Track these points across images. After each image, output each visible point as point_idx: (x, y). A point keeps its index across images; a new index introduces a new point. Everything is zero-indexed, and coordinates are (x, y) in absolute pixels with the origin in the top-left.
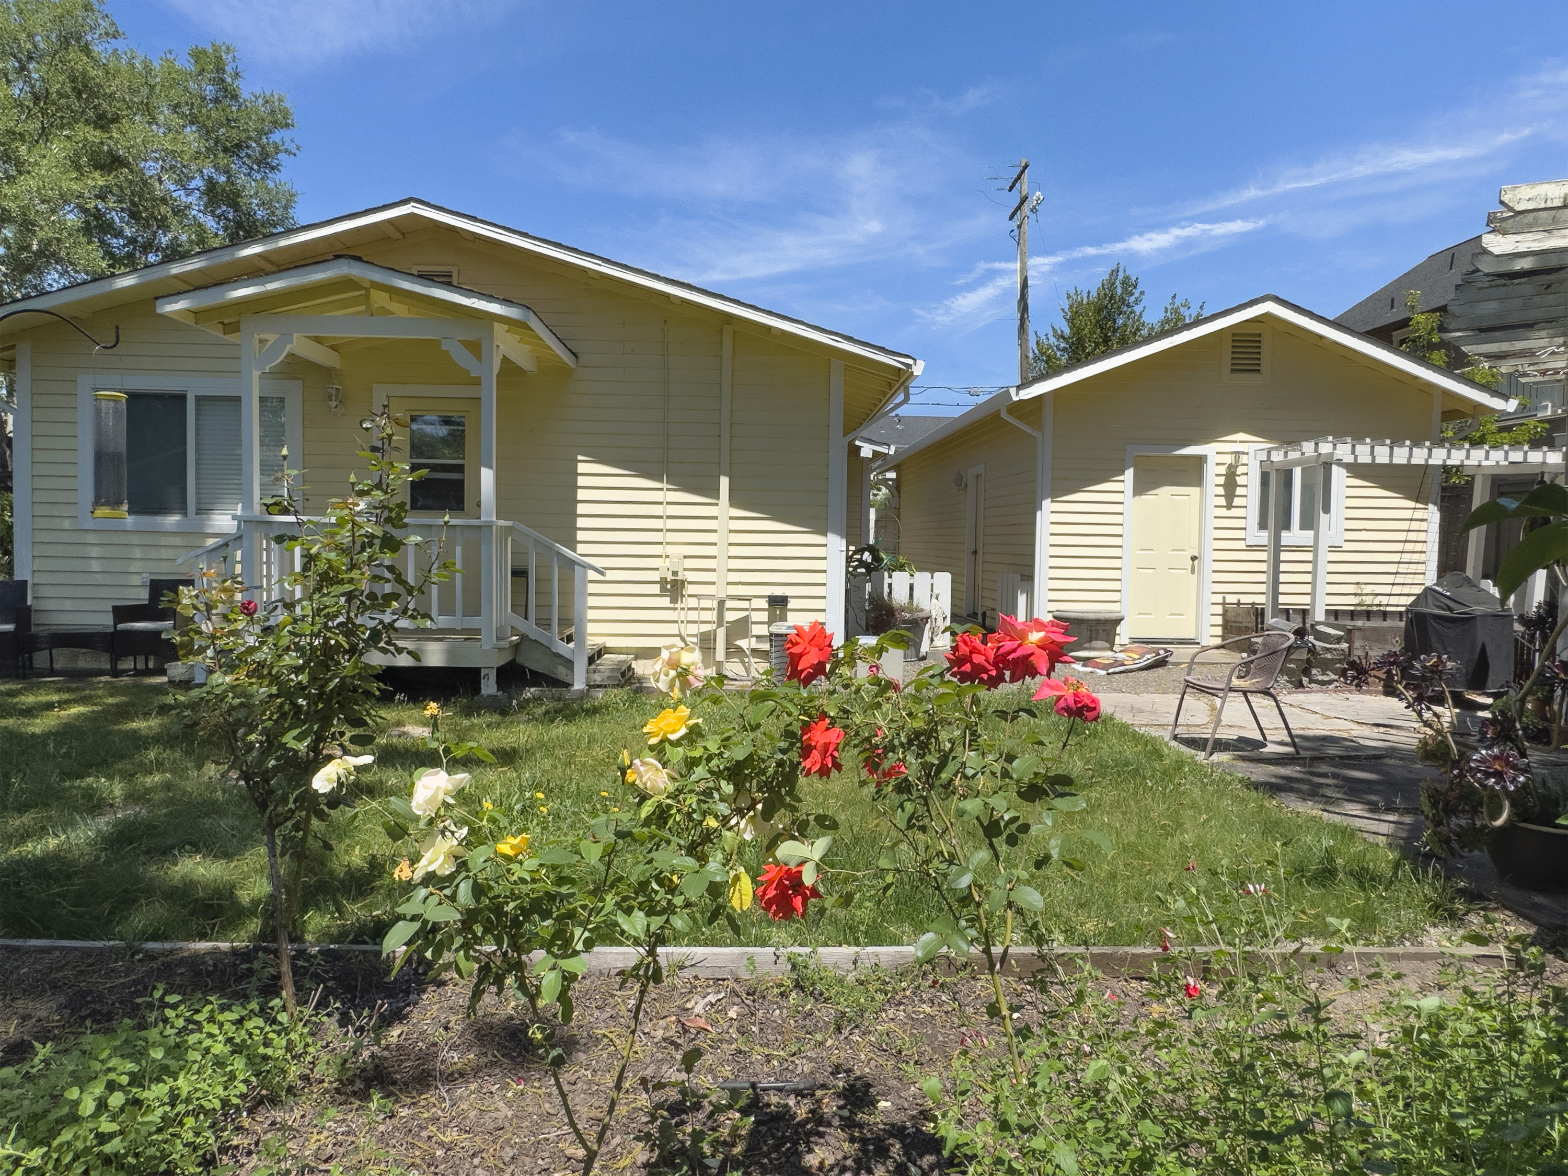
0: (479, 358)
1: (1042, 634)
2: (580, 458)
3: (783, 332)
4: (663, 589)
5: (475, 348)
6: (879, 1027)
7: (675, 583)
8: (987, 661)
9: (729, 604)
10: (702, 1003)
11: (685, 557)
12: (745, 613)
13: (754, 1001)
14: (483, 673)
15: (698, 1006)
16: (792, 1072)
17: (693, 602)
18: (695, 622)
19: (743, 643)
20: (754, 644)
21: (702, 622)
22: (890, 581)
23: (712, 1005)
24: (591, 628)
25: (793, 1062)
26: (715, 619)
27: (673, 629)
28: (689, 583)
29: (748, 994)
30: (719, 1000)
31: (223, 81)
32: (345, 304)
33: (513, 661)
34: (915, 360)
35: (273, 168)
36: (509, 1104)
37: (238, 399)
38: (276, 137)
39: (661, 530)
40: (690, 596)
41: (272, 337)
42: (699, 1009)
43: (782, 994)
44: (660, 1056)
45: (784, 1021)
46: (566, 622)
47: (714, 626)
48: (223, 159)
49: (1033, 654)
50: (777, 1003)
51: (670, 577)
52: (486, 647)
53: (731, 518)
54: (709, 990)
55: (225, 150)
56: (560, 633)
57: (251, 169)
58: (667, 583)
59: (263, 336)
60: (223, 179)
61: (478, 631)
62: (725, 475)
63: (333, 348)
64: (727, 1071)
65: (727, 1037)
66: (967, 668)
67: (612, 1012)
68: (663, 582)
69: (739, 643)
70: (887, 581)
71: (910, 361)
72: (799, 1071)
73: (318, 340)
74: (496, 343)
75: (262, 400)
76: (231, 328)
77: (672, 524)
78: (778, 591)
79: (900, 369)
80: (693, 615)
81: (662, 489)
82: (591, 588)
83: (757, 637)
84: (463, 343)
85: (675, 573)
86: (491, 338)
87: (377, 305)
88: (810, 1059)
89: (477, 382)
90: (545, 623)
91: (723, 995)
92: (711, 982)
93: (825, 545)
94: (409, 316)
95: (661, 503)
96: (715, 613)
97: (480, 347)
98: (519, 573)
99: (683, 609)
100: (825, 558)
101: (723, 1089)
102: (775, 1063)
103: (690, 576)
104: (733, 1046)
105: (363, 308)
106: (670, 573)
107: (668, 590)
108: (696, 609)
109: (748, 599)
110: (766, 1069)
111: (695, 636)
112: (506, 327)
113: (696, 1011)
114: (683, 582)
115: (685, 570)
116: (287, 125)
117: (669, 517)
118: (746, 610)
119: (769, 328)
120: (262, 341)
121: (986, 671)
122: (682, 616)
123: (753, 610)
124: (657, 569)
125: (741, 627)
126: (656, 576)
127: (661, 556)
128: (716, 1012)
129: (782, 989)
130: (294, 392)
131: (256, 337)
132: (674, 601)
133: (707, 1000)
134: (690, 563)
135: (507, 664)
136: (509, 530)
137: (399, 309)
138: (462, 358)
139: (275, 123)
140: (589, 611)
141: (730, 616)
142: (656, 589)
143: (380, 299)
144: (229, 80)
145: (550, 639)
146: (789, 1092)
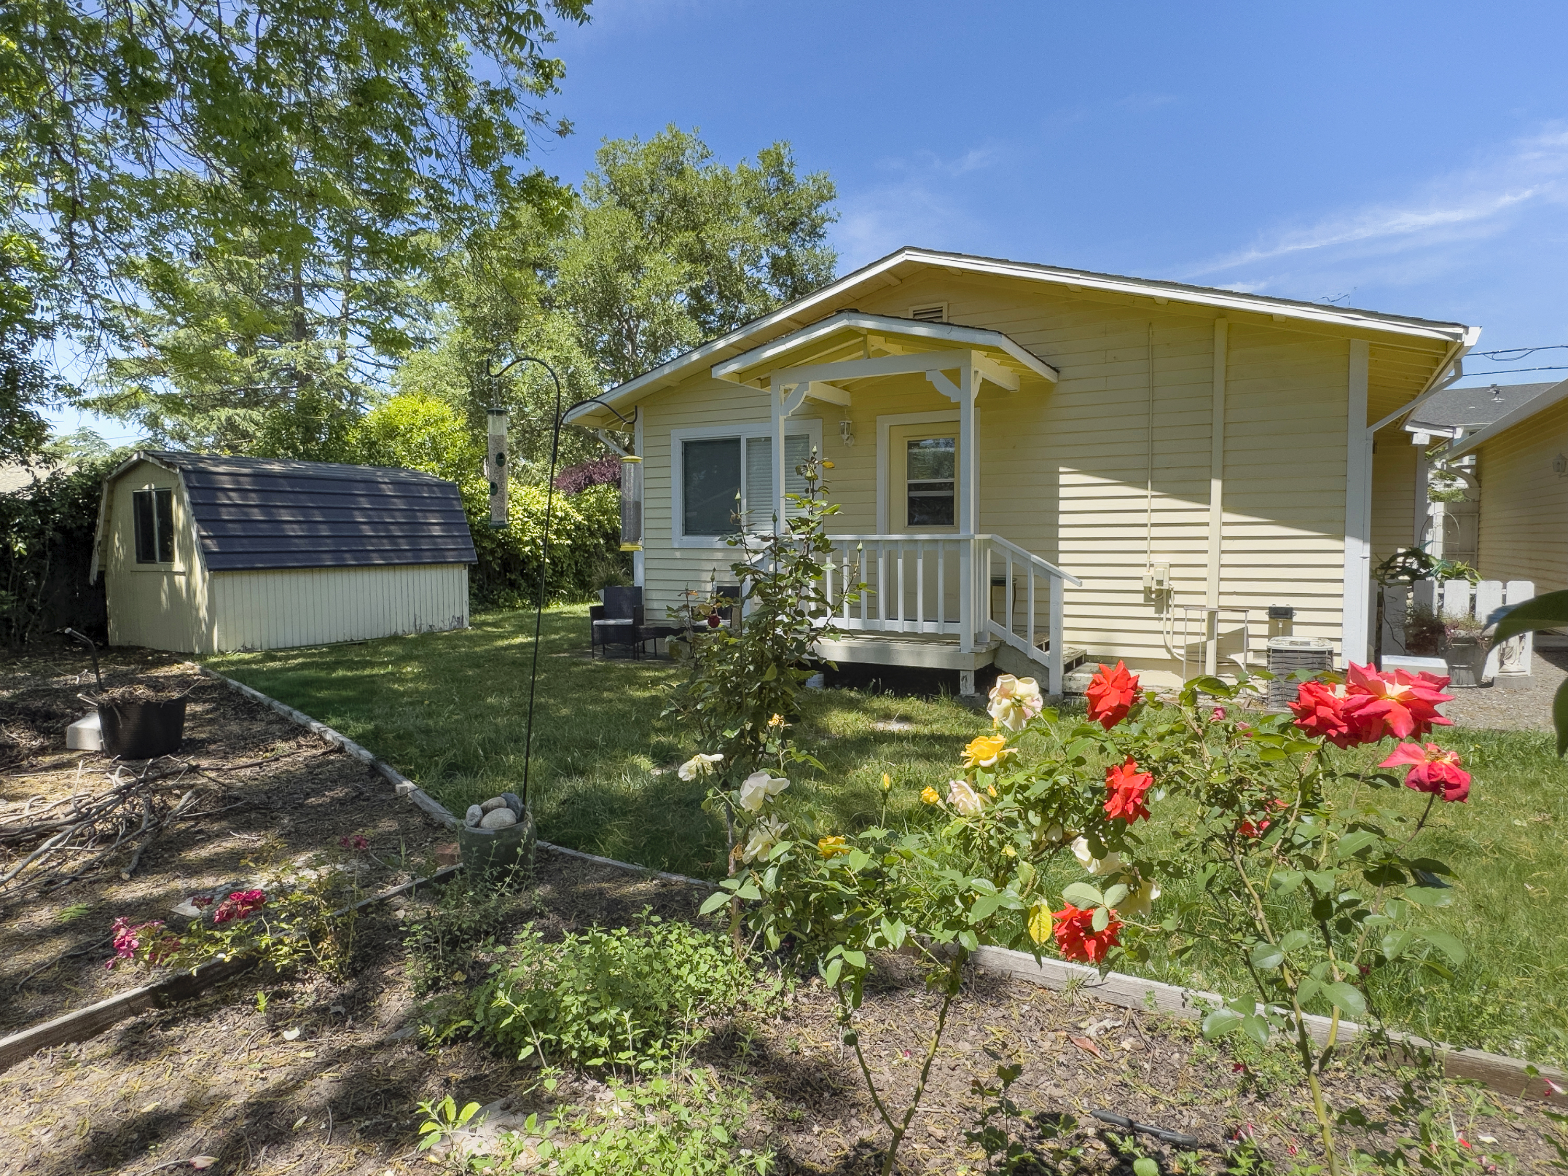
0: (958, 384)
1: (1406, 688)
2: (1061, 469)
3: (1288, 318)
4: (1148, 599)
5: (954, 375)
6: (1294, 1104)
7: (1160, 592)
8: (1336, 715)
9: (1222, 615)
10: (1096, 1026)
11: (1171, 566)
12: (1242, 626)
13: (1153, 1038)
14: (962, 674)
15: (1092, 1028)
16: (1179, 1121)
17: (1180, 613)
18: (1182, 633)
19: (1238, 658)
20: (1251, 658)
21: (1189, 634)
22: (1441, 591)
23: (1106, 1030)
24: (1067, 636)
25: (1181, 1112)
26: (1205, 630)
27: (1158, 639)
28: (1176, 592)
29: (1149, 1029)
30: (1115, 1028)
31: (782, 172)
32: (849, 351)
33: (992, 665)
34: (1466, 328)
35: (820, 236)
36: (893, 1071)
37: (768, 439)
38: (821, 211)
39: (1145, 539)
40: (1176, 606)
41: (794, 386)
42: (1091, 1031)
43: (1186, 1039)
44: (1041, 1066)
45: (1182, 1067)
46: (1043, 629)
47: (1204, 639)
48: (783, 237)
49: (1389, 711)
50: (1178, 1045)
51: (1155, 587)
52: (965, 651)
53: (1225, 524)
54: (1108, 1015)
55: (785, 229)
56: (1036, 640)
57: (804, 240)
58: (1151, 592)
59: (787, 386)
60: (783, 253)
61: (957, 636)
62: (1217, 478)
63: (846, 388)
64: (1107, 1100)
65: (1115, 1066)
66: (1312, 721)
67: (1005, 1013)
68: (1147, 591)
69: (1232, 657)
70: (1437, 591)
71: (1459, 330)
72: (1185, 1122)
73: (833, 384)
74: (973, 369)
75: (787, 438)
76: (765, 382)
77: (1157, 532)
78: (1281, 603)
79: (1447, 342)
80: (1179, 626)
81: (1146, 497)
82: (1068, 597)
83: (1255, 651)
84: (944, 372)
85: (1160, 582)
86: (969, 365)
87: (873, 349)
88: (1203, 1115)
89: (957, 406)
90: (1020, 629)
91: (1120, 1023)
92: (1112, 1008)
93: (1342, 551)
94: (902, 353)
95: (1146, 511)
96: (1205, 625)
97: (959, 374)
98: (999, 582)
99: (1168, 619)
100: (1342, 566)
101: (1096, 1117)
102: (1162, 1107)
103: (1177, 586)
104: (1119, 1078)
105: (862, 353)
106: (1154, 582)
107: (1152, 600)
108: (1182, 620)
109: (1244, 610)
110: (1149, 1111)
111: (1182, 647)
112: (985, 353)
113: (1087, 1032)
114: (1169, 592)
115: (1171, 579)
116: (831, 198)
117: (1153, 525)
118: (1242, 622)
119: (1270, 316)
120: (786, 391)
121: (1335, 727)
122: (1168, 626)
123: (1250, 622)
124: (1141, 578)
125: (1238, 640)
126: (1139, 585)
127: (1145, 565)
128: (1109, 1039)
129: (1186, 1033)
130: (815, 430)
131: (782, 388)
132: (1159, 611)
133: (1102, 1024)
134: (1176, 572)
135: (986, 667)
136: (988, 543)
137: (894, 349)
138: (944, 386)
139: (822, 198)
140: (1065, 619)
141: (1223, 628)
142: (1140, 598)
143: (876, 343)
144: (786, 169)
145: (1027, 646)
146: (1165, 1141)
